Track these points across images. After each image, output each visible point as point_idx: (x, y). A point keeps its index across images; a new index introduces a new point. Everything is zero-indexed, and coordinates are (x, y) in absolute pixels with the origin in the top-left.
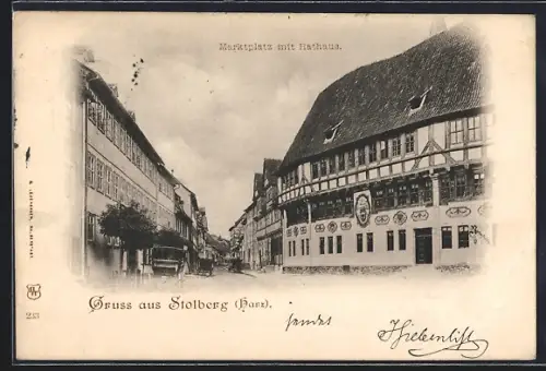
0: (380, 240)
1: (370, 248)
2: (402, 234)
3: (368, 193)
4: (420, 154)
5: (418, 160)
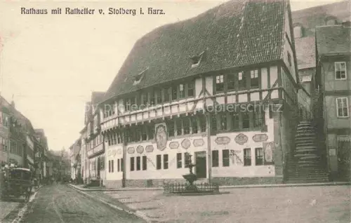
1: (166, 166)
4: (197, 98)
5: (196, 102)
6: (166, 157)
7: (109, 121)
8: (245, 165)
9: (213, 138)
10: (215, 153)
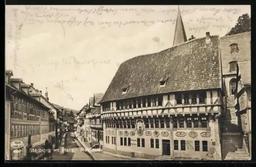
0: (148, 143)
1: (143, 146)
2: (157, 141)
3: (142, 120)
4: (164, 107)
5: (163, 109)
6: (143, 140)
7: (106, 114)
8: (196, 150)
9: (174, 132)
10: (176, 142)
